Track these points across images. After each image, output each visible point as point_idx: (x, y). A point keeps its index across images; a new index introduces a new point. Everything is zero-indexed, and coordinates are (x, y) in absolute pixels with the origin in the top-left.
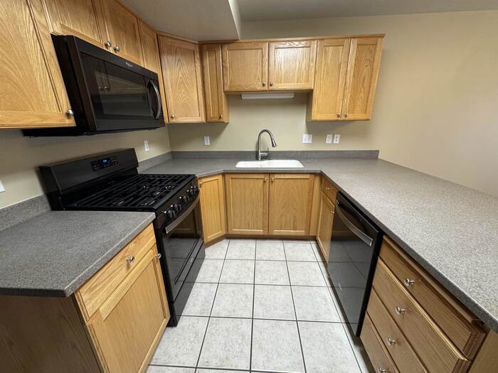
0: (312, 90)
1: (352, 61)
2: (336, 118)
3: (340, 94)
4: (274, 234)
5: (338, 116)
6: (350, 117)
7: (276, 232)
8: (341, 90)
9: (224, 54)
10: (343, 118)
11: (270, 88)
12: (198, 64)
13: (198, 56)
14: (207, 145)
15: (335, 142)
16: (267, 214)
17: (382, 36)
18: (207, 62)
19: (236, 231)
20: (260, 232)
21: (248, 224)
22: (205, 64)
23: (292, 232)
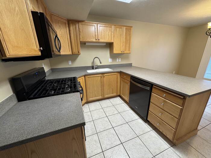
0: (113, 43)
1: (124, 34)
2: (121, 53)
3: (122, 45)
4: (106, 97)
5: (122, 52)
6: (125, 52)
7: (106, 96)
8: (122, 43)
9: (79, 26)
10: (123, 52)
11: (99, 41)
12: (68, 29)
13: (67, 25)
14: (70, 64)
15: (119, 61)
16: (103, 90)
17: (132, 27)
18: (71, 28)
19: (91, 99)
20: (100, 97)
21: (96, 95)
22: (70, 29)
23: (112, 95)
